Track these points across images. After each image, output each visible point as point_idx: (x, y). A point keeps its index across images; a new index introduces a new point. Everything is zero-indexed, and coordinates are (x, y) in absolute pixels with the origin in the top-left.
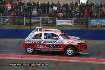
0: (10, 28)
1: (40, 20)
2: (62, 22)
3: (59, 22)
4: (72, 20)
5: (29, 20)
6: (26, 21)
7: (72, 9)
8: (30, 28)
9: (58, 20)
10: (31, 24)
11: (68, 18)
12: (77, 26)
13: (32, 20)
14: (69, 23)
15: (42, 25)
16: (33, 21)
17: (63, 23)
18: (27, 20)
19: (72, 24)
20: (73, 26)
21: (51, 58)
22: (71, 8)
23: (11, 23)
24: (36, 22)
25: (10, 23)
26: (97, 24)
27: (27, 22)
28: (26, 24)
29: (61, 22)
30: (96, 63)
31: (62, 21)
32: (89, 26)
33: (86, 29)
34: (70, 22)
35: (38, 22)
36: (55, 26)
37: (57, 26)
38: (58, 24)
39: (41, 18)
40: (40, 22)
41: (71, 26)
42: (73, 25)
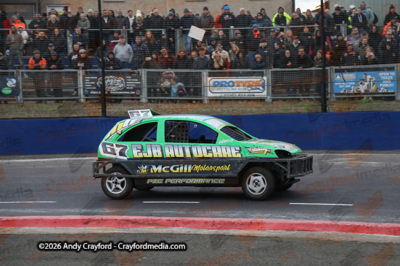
0: (26, 115)
1: (140, 80)
2: (227, 85)
3: (214, 86)
4: (265, 78)
5: (99, 83)
6: (88, 85)
7: (263, 34)
8: (104, 111)
9: (209, 79)
10: (105, 98)
11: (249, 70)
12: (284, 100)
13: (110, 80)
14: (251, 87)
15: (150, 101)
16: (114, 84)
17: (230, 90)
18: (91, 80)
19: (265, 93)
20: (269, 99)
21: (178, 226)
22: (261, 31)
23: (30, 94)
24: (125, 90)
25: (25, 94)
26: (363, 91)
27: (90, 90)
28: (87, 96)
29: (221, 85)
30: (350, 239)
31: (228, 80)
32: (332, 97)
33: (320, 109)
34: (257, 84)
35: (134, 89)
36: (201, 101)
37: (206, 102)
38: (210, 94)
39: (143, 72)
40: (140, 89)
41: (262, 100)
42: (268, 94)
